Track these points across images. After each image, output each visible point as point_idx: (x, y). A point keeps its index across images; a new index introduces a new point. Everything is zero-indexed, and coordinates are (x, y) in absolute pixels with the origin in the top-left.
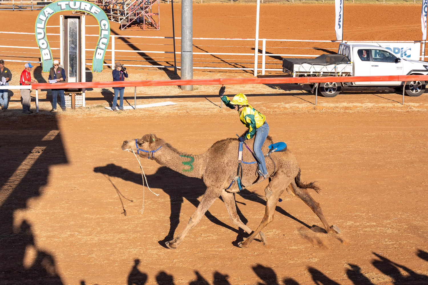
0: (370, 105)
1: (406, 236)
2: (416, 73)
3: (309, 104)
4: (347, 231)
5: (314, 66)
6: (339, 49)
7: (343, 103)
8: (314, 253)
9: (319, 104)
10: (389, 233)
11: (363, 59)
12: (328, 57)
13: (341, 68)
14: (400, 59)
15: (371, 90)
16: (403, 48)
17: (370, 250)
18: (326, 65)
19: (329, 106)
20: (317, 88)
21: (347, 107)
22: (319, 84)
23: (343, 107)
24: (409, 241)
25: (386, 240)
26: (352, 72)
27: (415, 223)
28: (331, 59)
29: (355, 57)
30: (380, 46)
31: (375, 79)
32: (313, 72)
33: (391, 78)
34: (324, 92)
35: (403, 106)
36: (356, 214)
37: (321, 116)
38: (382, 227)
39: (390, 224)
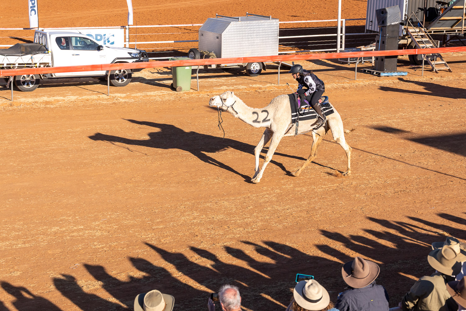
0: (73, 98)
1: (117, 237)
2: (120, 61)
3: (5, 100)
4: (52, 238)
5: (7, 57)
6: (35, 37)
7: (43, 97)
8: (16, 265)
9: (16, 100)
10: (98, 235)
11: (63, 48)
12: (23, 46)
13: (38, 58)
14: (102, 47)
15: (74, 82)
16: (105, 35)
17: (78, 256)
18: (21, 56)
19: (27, 101)
20: (12, 82)
21: (48, 102)
22: (15, 77)
23: (44, 101)
24: (120, 242)
25: (96, 243)
26: (50, 62)
27: (125, 222)
28: (26, 49)
29: (52, 45)
30: (80, 33)
31: (76, 69)
32: (7, 64)
33: (94, 67)
34: (21, 86)
35: (108, 97)
36: (62, 218)
37: (19, 113)
38: (91, 229)
39: (98, 225)
